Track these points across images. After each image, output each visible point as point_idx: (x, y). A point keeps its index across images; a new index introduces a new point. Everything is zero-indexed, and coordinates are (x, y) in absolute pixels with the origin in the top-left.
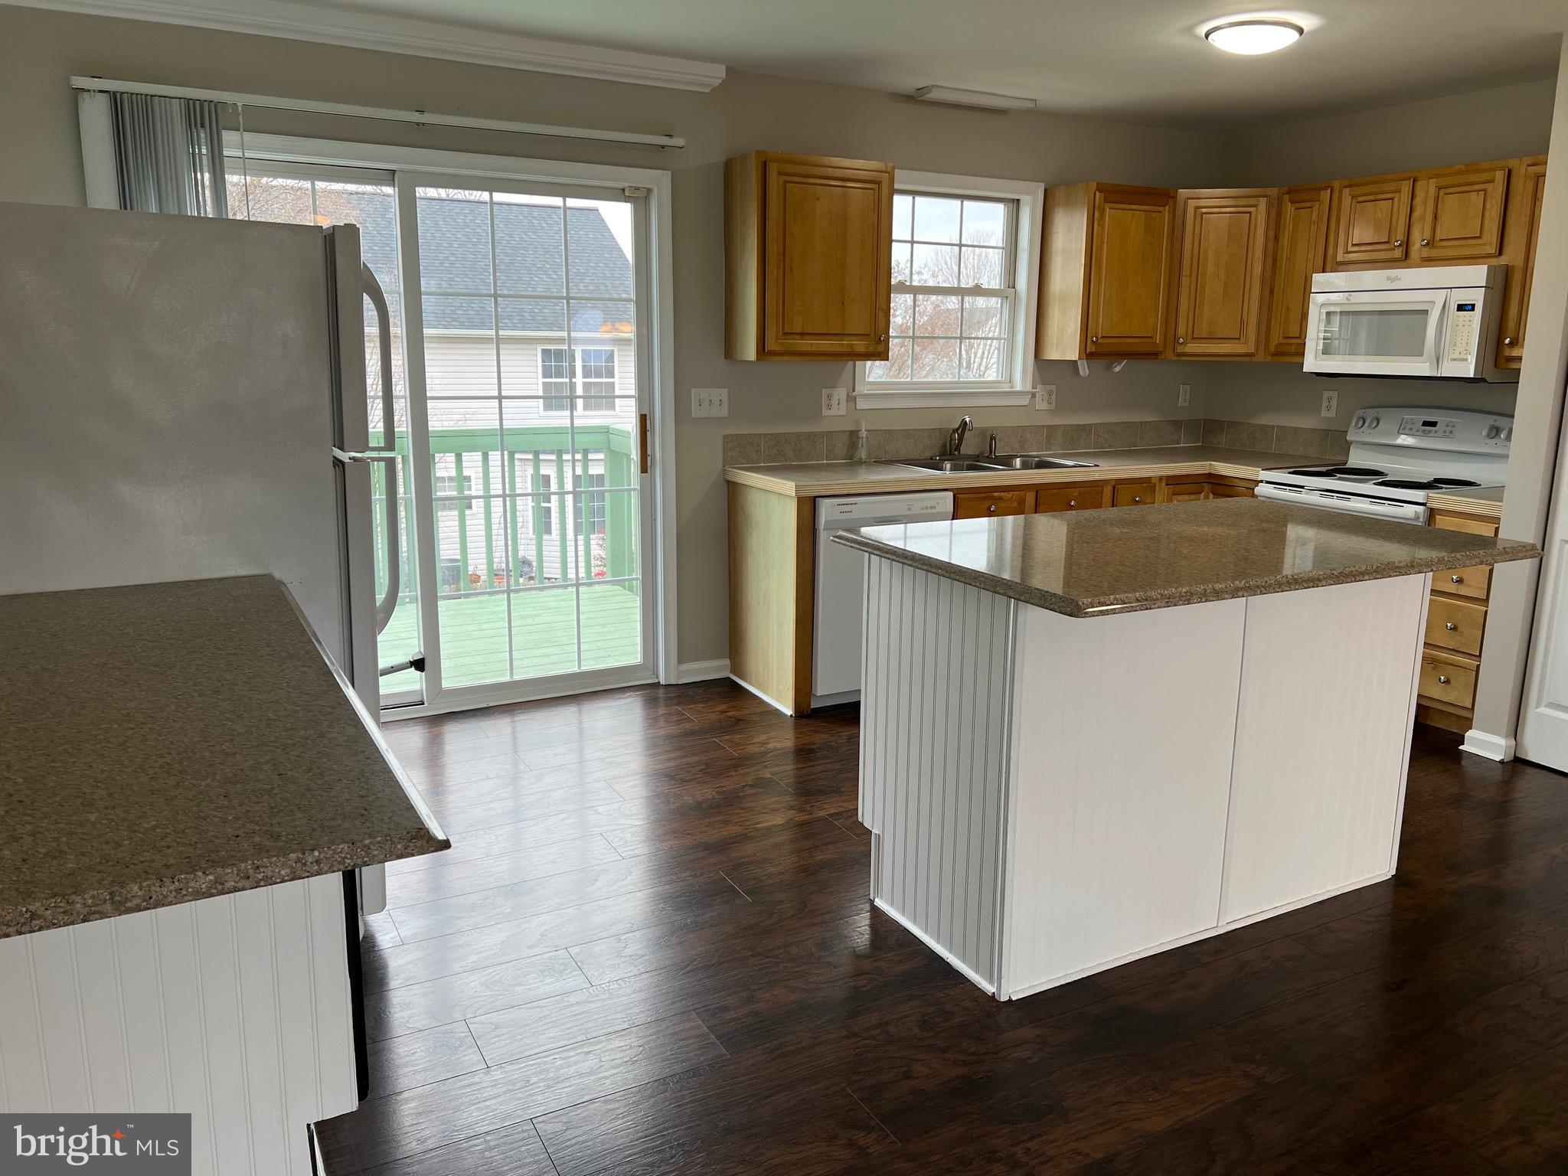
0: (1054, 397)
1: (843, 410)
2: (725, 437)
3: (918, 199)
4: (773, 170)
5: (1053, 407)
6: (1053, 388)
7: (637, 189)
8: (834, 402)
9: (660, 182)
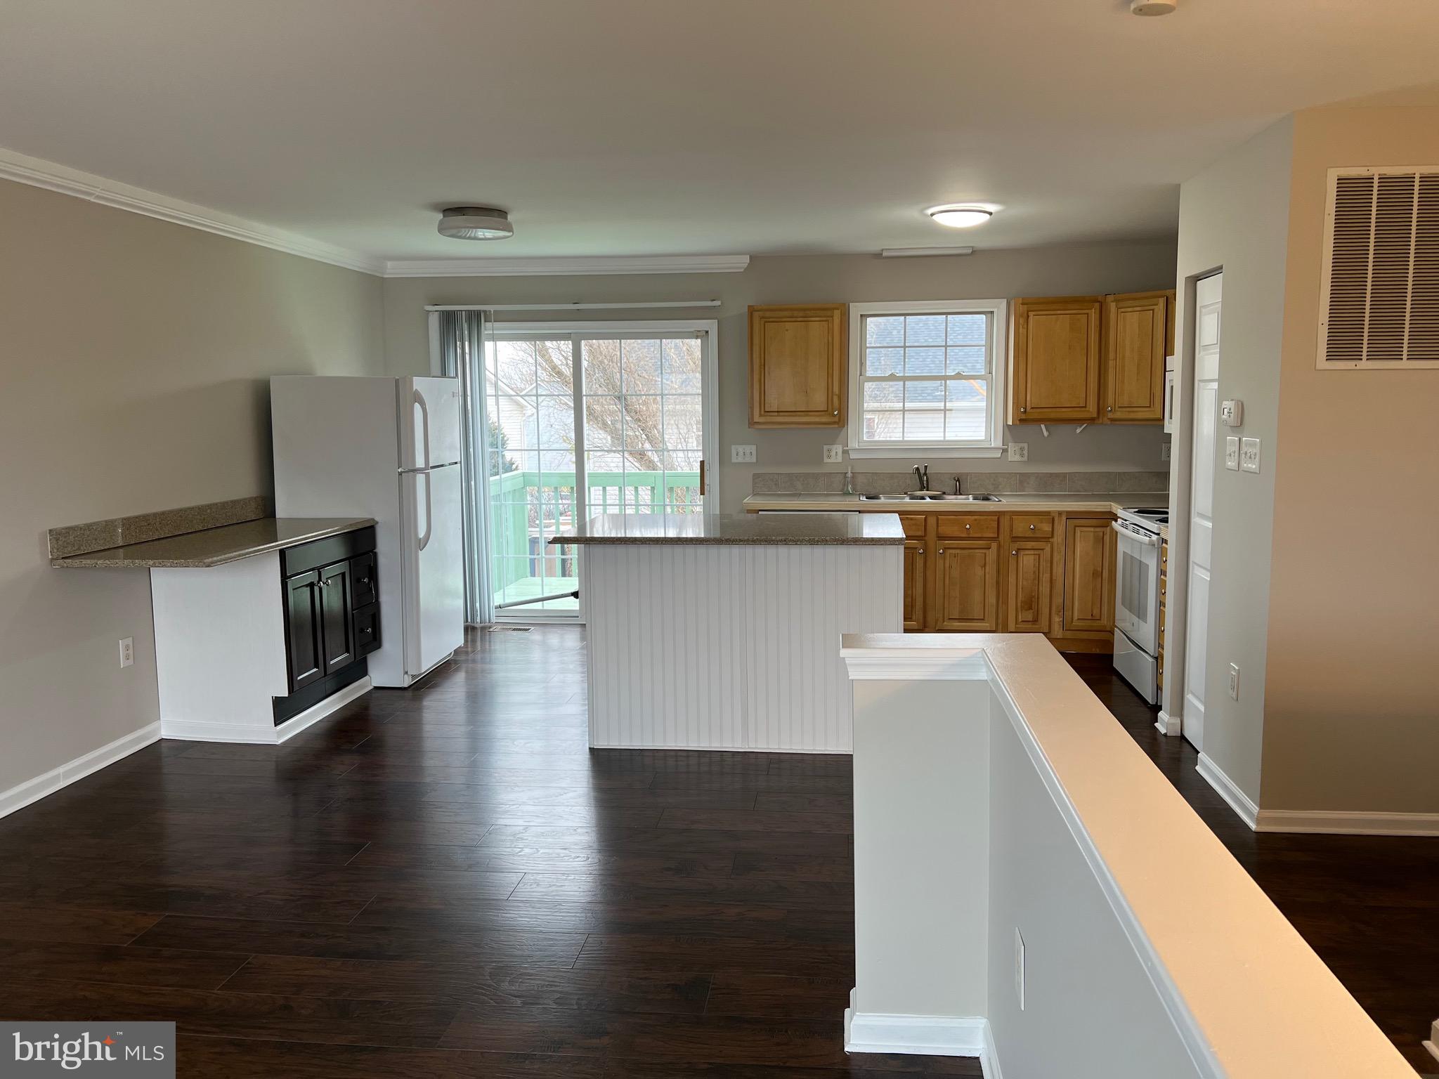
0: (1026, 452)
1: (840, 459)
2: (754, 475)
3: (907, 317)
4: (756, 315)
5: (1025, 458)
6: (1025, 445)
7: (699, 331)
8: (833, 453)
9: (711, 325)
